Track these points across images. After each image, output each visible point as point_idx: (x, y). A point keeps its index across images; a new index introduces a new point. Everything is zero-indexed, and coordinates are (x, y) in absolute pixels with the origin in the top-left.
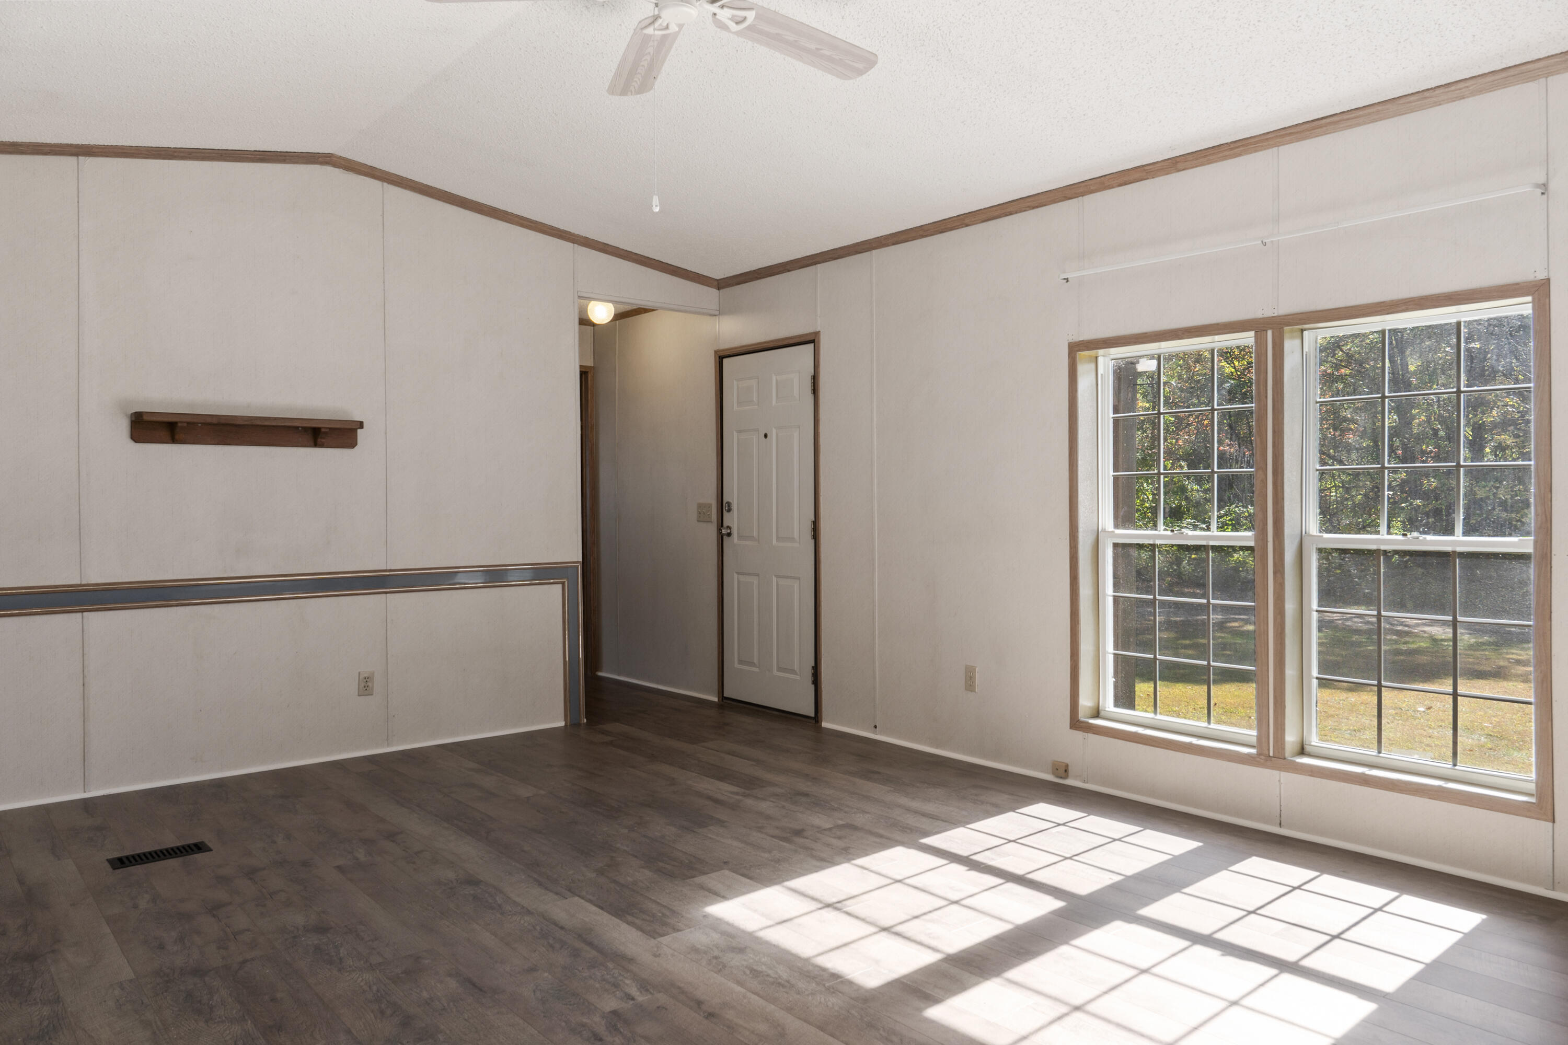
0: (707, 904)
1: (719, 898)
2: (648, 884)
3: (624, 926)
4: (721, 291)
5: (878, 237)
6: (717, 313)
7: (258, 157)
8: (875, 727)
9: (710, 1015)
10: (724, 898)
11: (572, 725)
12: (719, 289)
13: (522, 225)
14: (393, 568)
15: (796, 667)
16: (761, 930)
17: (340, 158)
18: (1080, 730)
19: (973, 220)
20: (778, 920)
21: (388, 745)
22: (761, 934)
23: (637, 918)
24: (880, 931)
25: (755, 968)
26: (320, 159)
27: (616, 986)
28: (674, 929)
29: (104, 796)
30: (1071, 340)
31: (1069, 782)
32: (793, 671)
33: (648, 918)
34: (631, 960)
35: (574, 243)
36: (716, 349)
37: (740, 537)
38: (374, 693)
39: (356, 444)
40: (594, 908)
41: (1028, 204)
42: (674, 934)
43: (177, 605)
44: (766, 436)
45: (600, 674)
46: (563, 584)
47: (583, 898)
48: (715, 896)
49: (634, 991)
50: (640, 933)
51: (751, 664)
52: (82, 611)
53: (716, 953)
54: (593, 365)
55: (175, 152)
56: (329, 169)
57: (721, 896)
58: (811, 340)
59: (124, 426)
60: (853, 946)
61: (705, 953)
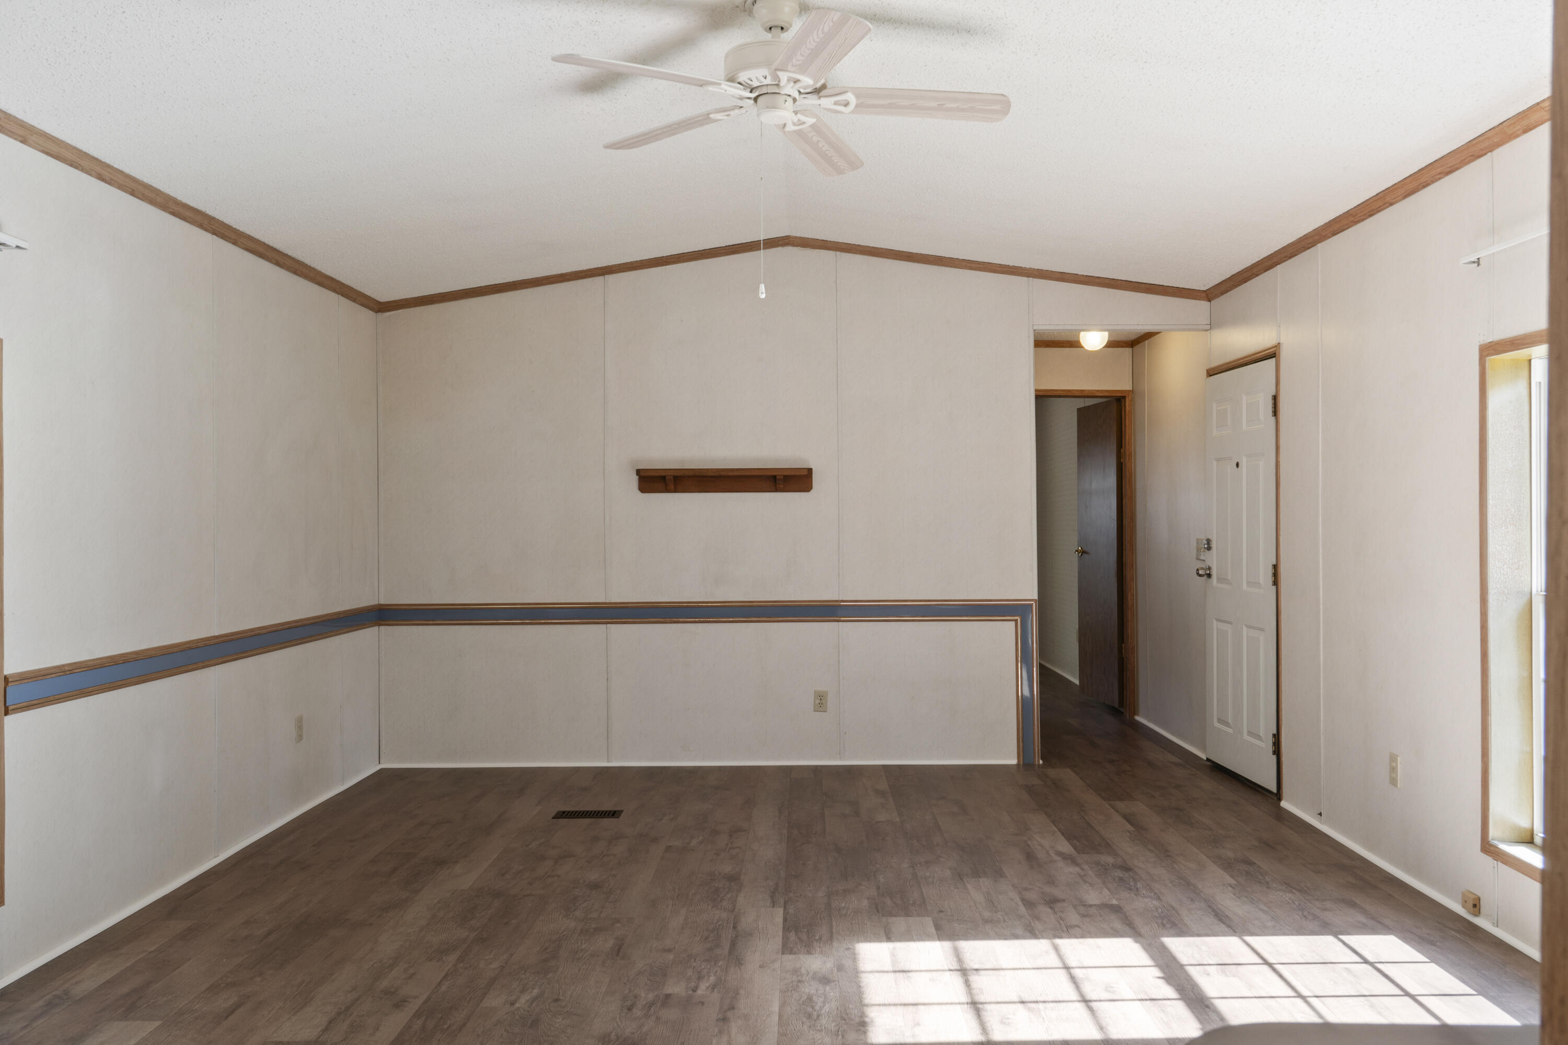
4: (1212, 302)
5: (1316, 229)
6: (1208, 327)
7: (730, 250)
8: (1320, 814)
11: (1025, 764)
12: (1210, 301)
13: (971, 268)
14: (844, 599)
15: (1261, 734)
17: (796, 237)
18: (1490, 856)
19: (1393, 197)
21: (840, 759)
26: (780, 242)
29: (620, 767)
30: (1482, 342)
31: (1479, 922)
32: (1258, 737)
35: (1028, 277)
36: (1209, 367)
37: (1220, 580)
38: (828, 710)
39: (812, 488)
41: (1439, 170)
43: (670, 623)
44: (1237, 465)
45: (1138, 718)
46: (1016, 621)
51: (1226, 724)
52: (607, 623)
53: (806, 978)
54: (1131, 389)
55: (668, 259)
56: (789, 249)
58: (1271, 354)
59: (635, 479)
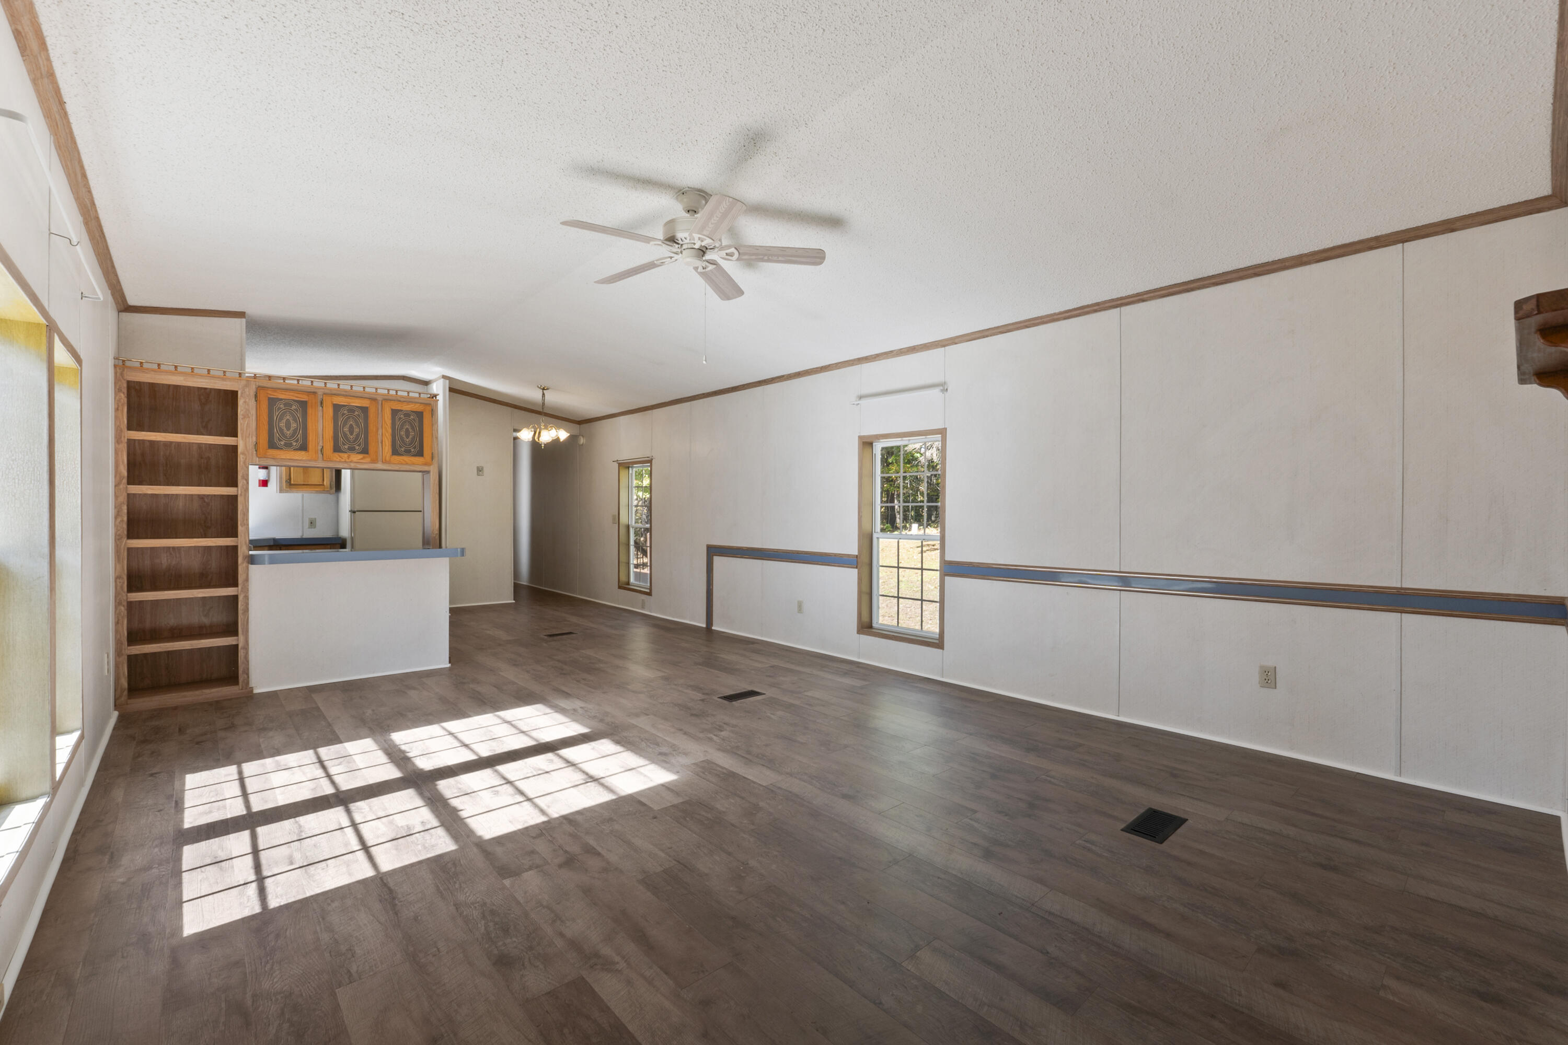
0: (676, 780)
1: (667, 785)
2: (717, 796)
3: (727, 766)
9: (681, 730)
10: (663, 785)
16: (646, 765)
20: (634, 771)
22: (647, 762)
23: (720, 771)
24: (577, 764)
25: (656, 746)
27: (723, 740)
28: (697, 765)
33: (713, 771)
34: (719, 750)
40: (750, 777)
42: (696, 762)
47: (760, 785)
48: (669, 786)
49: (715, 738)
50: (716, 762)
53: (674, 753)
57: (664, 786)
60: (600, 756)
61: (680, 753)
